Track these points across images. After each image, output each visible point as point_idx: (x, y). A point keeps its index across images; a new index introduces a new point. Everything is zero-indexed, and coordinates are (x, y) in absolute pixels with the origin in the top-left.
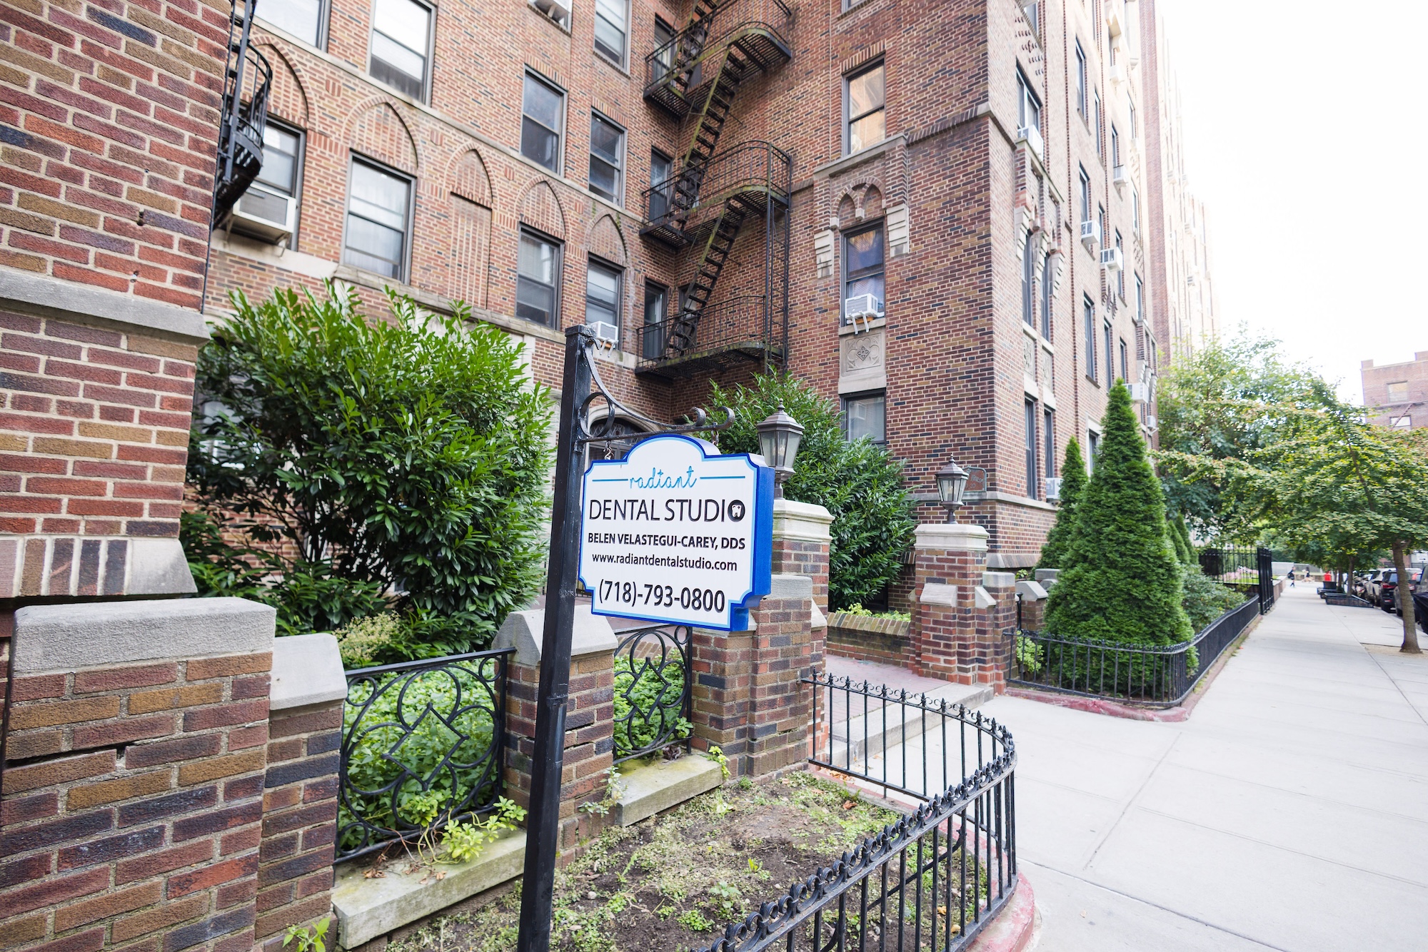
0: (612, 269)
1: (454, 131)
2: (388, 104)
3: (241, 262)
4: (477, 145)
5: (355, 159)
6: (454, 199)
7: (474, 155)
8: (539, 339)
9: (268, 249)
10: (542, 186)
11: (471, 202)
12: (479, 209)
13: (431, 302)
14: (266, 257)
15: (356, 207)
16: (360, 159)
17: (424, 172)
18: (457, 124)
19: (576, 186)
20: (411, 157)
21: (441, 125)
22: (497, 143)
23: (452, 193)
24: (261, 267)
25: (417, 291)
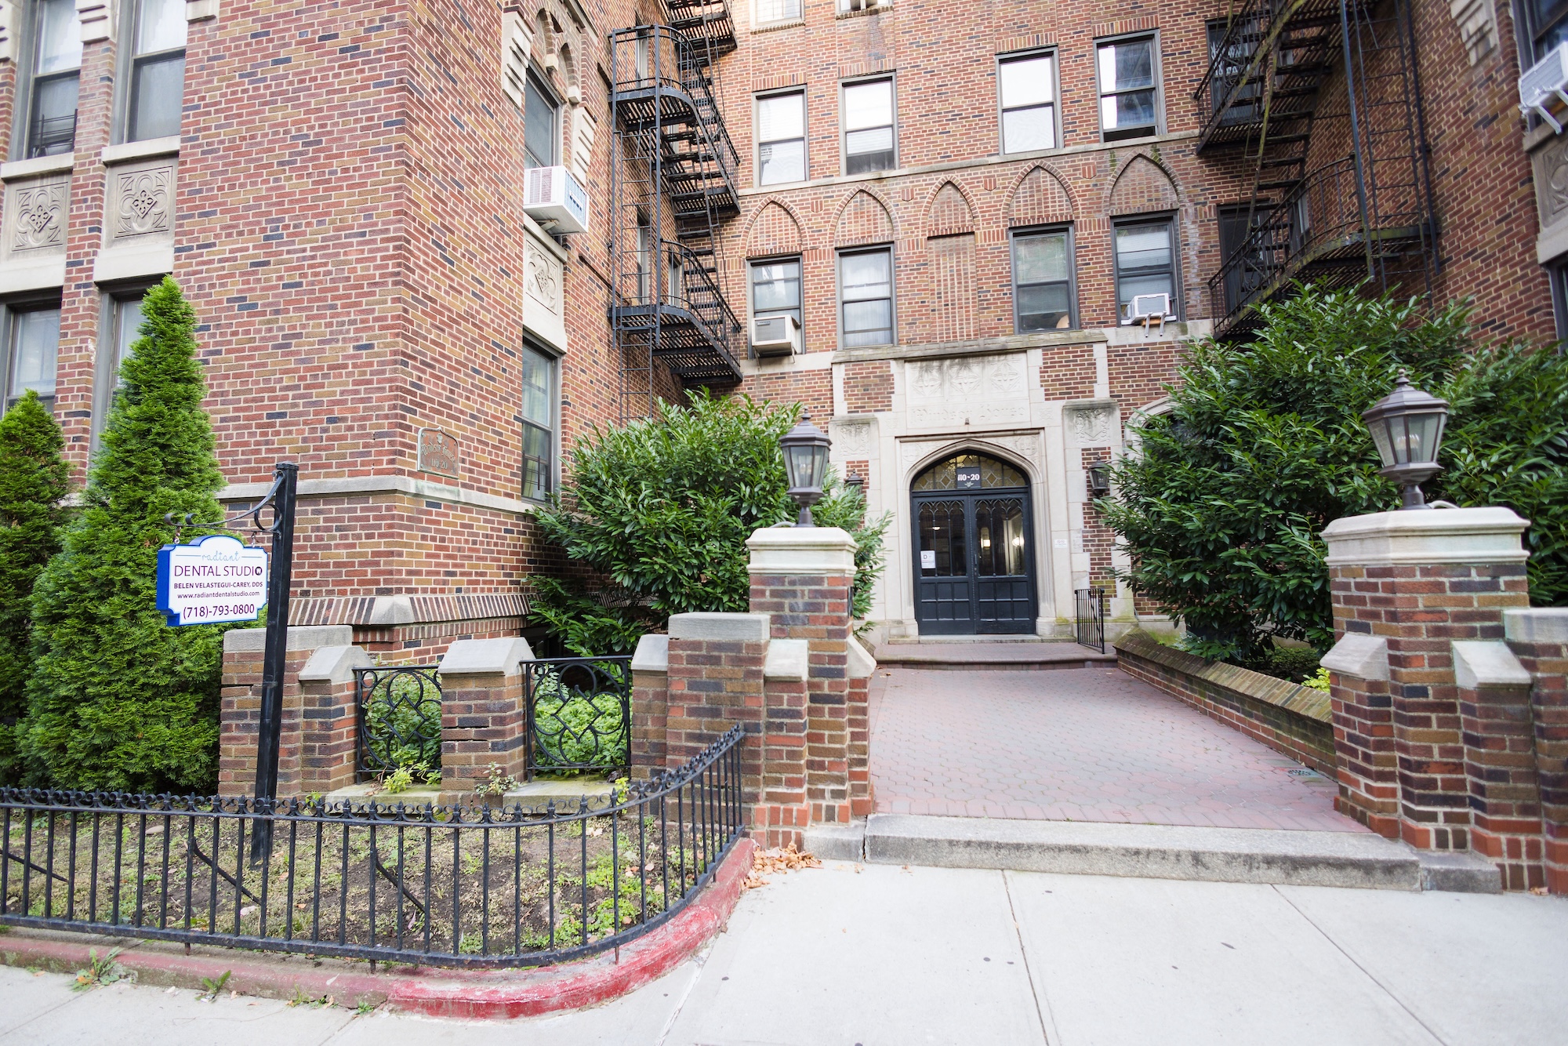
0: (1160, 219)
1: (925, 177)
2: (862, 191)
3: (769, 377)
4: (948, 176)
5: (841, 255)
6: (933, 242)
7: (949, 187)
8: (1046, 348)
9: (786, 361)
10: (1035, 174)
11: (951, 236)
12: (961, 238)
13: (916, 354)
14: (786, 367)
15: (849, 295)
16: (845, 252)
17: (899, 236)
18: (927, 168)
19: (1080, 148)
20: (887, 226)
21: (911, 178)
22: (974, 161)
23: (930, 238)
24: (782, 376)
25: (904, 348)
